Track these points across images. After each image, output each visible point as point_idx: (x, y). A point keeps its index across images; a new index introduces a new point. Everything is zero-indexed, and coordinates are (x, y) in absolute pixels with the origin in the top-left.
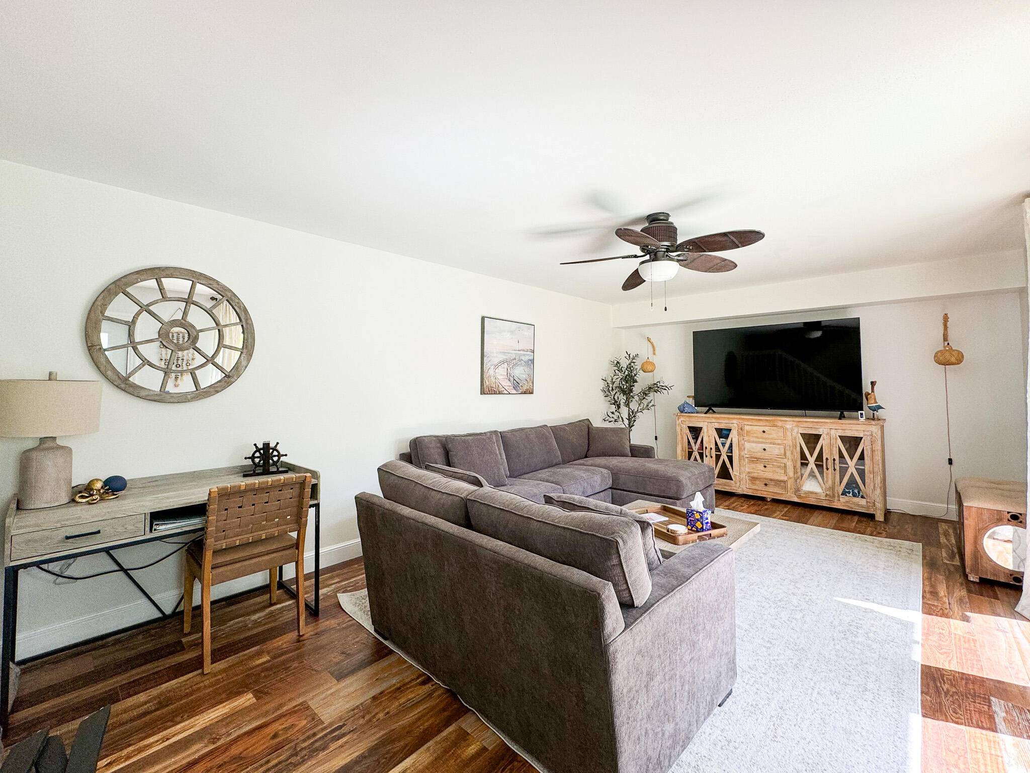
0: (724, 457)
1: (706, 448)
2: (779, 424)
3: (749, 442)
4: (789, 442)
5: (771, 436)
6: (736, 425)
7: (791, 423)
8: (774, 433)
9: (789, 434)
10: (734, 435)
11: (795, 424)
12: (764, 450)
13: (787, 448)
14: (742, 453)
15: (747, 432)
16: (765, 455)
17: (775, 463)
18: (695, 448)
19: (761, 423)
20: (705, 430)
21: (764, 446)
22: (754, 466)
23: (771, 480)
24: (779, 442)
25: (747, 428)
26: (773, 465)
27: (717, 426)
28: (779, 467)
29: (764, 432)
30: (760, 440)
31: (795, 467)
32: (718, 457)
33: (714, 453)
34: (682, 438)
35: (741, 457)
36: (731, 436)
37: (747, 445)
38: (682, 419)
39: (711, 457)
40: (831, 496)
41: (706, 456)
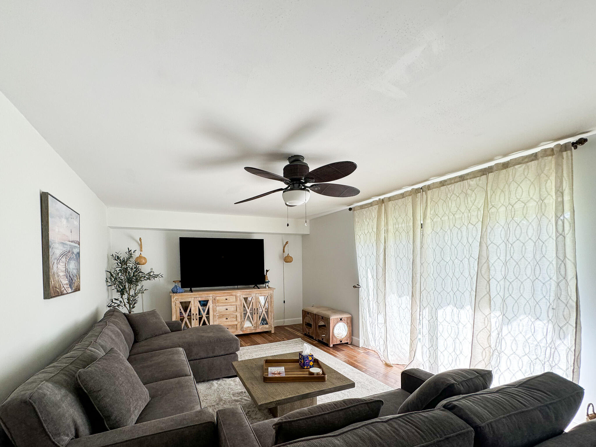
0: (204, 318)
1: (193, 314)
2: (234, 294)
3: (218, 306)
4: (238, 303)
5: (230, 301)
6: (211, 297)
7: (240, 293)
8: (232, 299)
9: (239, 299)
10: (210, 304)
11: (241, 293)
12: (227, 309)
13: (238, 306)
14: (215, 314)
15: (218, 300)
16: (227, 312)
17: (231, 316)
18: (186, 315)
19: (225, 295)
20: (192, 302)
21: (226, 307)
22: (221, 320)
23: (230, 325)
24: (234, 304)
25: (217, 298)
26: (231, 317)
27: (200, 299)
28: (233, 317)
29: (227, 299)
30: (225, 304)
31: (241, 316)
32: (200, 319)
33: (198, 316)
34: (176, 311)
35: (214, 316)
36: (208, 304)
37: (218, 308)
38: (176, 297)
39: (197, 320)
40: (256, 327)
41: (193, 320)
